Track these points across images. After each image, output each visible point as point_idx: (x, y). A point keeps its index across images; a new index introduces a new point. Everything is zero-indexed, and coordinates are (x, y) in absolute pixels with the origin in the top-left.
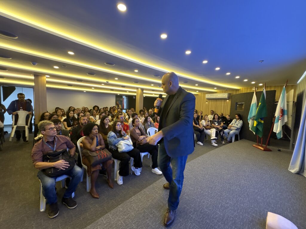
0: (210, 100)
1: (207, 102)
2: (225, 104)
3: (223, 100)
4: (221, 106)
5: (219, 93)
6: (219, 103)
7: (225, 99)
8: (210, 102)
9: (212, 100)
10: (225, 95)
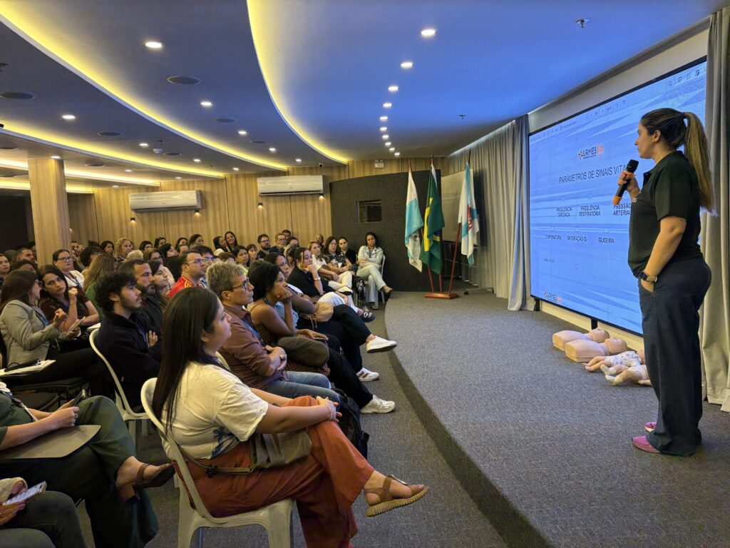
0: (271, 198)
1: (260, 206)
2: (317, 209)
3: (308, 197)
4: (306, 215)
5: (293, 175)
6: (297, 206)
7: (314, 194)
8: (272, 206)
9: (278, 199)
10: (315, 182)
